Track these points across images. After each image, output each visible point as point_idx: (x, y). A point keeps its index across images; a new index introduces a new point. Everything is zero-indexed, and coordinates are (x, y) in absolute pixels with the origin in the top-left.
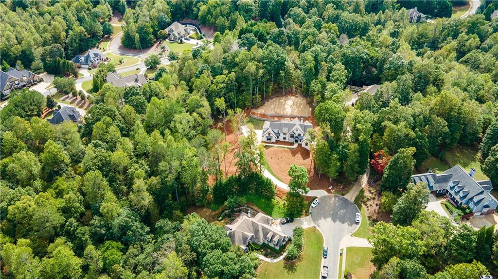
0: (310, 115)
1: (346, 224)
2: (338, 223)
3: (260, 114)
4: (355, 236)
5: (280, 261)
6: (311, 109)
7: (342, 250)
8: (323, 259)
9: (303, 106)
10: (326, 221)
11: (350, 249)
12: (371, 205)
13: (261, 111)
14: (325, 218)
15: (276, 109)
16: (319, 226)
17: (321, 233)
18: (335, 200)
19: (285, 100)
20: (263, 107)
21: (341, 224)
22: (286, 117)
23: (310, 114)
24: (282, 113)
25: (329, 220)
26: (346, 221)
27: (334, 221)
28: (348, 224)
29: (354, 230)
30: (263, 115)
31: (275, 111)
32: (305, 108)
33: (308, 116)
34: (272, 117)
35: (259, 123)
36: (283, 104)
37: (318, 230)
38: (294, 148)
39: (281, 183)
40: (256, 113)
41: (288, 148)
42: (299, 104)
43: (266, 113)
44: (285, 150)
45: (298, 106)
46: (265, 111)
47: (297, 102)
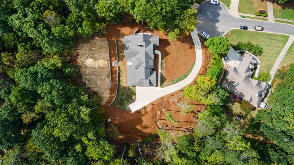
0: (105, 39)
2: (220, 18)
3: (110, 94)
4: (230, 6)
5: (258, 58)
6: (97, 38)
7: (240, 16)
8: (248, 30)
9: (93, 47)
10: (219, 27)
11: (240, 11)
13: (106, 95)
14: (217, 28)
15: (103, 77)
16: (224, 33)
17: (229, 30)
18: (199, 19)
19: (86, 67)
20: (100, 92)
21: (220, 16)
22: (111, 65)
23: (104, 39)
24: (107, 70)
25: (217, 25)
26: (217, 11)
27: (218, 21)
28: (220, 10)
29: (224, 6)
30: (112, 90)
31: (105, 78)
32: (95, 44)
33: (106, 41)
34: (113, 79)
35: (123, 93)
36: (93, 70)
37: (228, 33)
38: (162, 54)
39: (196, 63)
40: (108, 99)
41: (162, 59)
42: (91, 51)
43: (108, 88)
44: (164, 62)
45: (93, 53)
46: (106, 89)
47: (86, 54)
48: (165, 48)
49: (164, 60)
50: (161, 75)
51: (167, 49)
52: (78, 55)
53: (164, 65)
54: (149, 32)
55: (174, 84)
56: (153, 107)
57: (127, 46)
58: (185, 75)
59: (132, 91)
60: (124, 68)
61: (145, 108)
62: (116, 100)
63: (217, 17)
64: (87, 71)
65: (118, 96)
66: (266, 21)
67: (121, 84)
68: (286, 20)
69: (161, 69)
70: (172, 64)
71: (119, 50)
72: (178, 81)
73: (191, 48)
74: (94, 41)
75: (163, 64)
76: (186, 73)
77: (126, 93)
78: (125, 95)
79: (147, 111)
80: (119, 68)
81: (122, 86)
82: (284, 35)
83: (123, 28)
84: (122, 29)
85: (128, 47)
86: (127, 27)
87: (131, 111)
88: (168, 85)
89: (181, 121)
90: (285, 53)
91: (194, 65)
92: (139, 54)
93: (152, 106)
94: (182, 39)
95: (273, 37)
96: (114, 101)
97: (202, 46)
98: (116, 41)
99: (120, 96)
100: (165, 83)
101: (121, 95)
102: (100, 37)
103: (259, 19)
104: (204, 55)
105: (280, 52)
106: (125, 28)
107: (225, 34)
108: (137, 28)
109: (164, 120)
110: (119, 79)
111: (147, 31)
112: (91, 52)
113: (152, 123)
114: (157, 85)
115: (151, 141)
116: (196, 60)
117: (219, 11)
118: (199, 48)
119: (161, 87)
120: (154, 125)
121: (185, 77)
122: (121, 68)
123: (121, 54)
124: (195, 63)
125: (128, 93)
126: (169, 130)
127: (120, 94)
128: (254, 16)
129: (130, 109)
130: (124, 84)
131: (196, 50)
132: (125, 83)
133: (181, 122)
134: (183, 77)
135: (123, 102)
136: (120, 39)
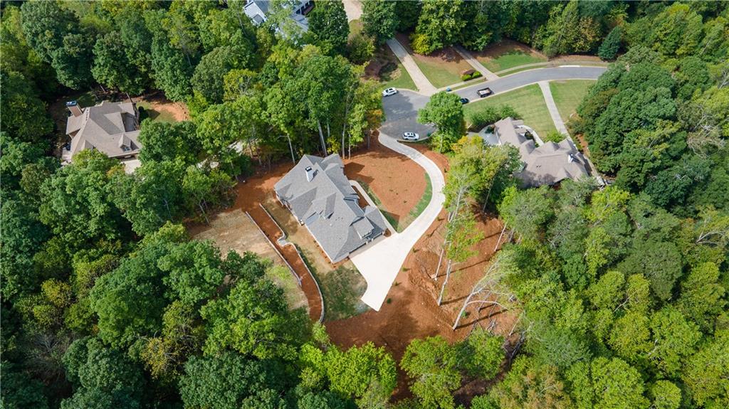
0: (240, 210)
3: (309, 298)
4: (416, 87)
8: (471, 102)
9: (223, 231)
11: (437, 85)
13: (300, 302)
22: (278, 247)
23: (236, 211)
27: (415, 112)
29: (408, 91)
30: (307, 288)
32: (225, 225)
33: (243, 213)
34: (298, 269)
35: (333, 285)
38: (359, 182)
39: (429, 174)
40: (309, 309)
41: (366, 189)
43: (296, 286)
44: (373, 191)
46: (294, 292)
48: (358, 172)
49: (370, 187)
51: (363, 173)
53: (376, 196)
55: (417, 217)
56: (410, 276)
58: (425, 197)
59: (348, 271)
60: (306, 241)
61: (396, 286)
62: (328, 306)
63: (411, 109)
65: (325, 297)
66: (486, 82)
67: (319, 270)
68: (513, 69)
69: (376, 204)
70: (389, 191)
71: (275, 218)
72: (420, 211)
73: (403, 161)
74: (219, 220)
75: (373, 196)
76: (426, 193)
77: (338, 282)
78: (340, 285)
79: (405, 290)
80: (296, 245)
81: (324, 275)
82: (528, 86)
83: (264, 183)
84: (263, 185)
85: (292, 196)
86: (269, 179)
87: (373, 311)
88: (408, 223)
90: (553, 104)
91: (428, 178)
93: (407, 273)
95: (517, 94)
96: (325, 311)
97: (419, 151)
98: (262, 207)
99: (330, 294)
100: (401, 223)
101: (331, 292)
102: (227, 211)
103: (473, 83)
105: (545, 105)
106: (266, 181)
109: (451, 302)
113: (432, 316)
114: (389, 233)
119: (399, 233)
120: (440, 320)
121: (429, 198)
122: (299, 245)
124: (427, 174)
125: (342, 279)
126: (478, 321)
127: (329, 290)
128: (463, 83)
129: (367, 306)
130: (326, 269)
131: (415, 160)
134: (425, 201)
135: (344, 302)
136: (268, 202)
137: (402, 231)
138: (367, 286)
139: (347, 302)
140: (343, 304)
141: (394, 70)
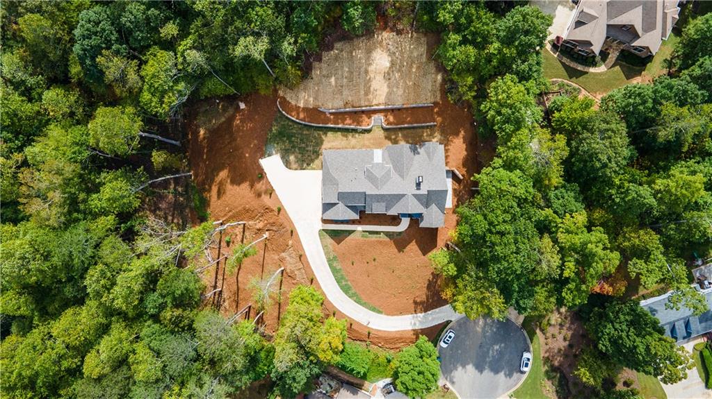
0: (438, 99)
1: (502, 374)
2: (487, 373)
3: (303, 109)
6: (439, 77)
9: (418, 68)
10: (465, 372)
12: (553, 336)
13: (303, 98)
14: (464, 366)
15: (345, 92)
16: (453, 383)
17: (457, 395)
18: (486, 324)
19: (369, 51)
20: (310, 84)
21: (491, 374)
22: (375, 112)
23: (438, 95)
24: (363, 103)
25: (471, 368)
26: (503, 368)
27: (480, 368)
28: (505, 374)
29: (517, 383)
30: (314, 113)
31: (343, 96)
32: (425, 75)
33: (432, 100)
34: (339, 115)
35: (307, 139)
36: (363, 70)
37: (452, 393)
38: (400, 233)
39: (379, 315)
40: (293, 103)
41: (387, 234)
42: (407, 63)
43: (320, 104)
44: (381, 239)
45: (404, 69)
46: (315, 99)
47: (402, 53)
48: (416, 242)
49: (387, 239)
50: (350, 232)
51: (413, 247)
52: (399, 32)
53: (374, 238)
54: (455, 203)
55: (328, 261)
56: (272, 211)
57: (419, 150)
58: (349, 288)
59: (312, 161)
60: (367, 143)
61: (270, 192)
62: (290, 123)
63: (489, 367)
64: (359, 54)
65: (300, 126)
67: (330, 134)
69: (363, 231)
70: (376, 257)
71: (412, 131)
72: (334, 271)
73: (415, 303)
74: (433, 71)
75: (375, 235)
76: (353, 291)
77: (307, 146)
78: (304, 145)
79: (263, 196)
80: (369, 131)
81: (323, 137)
83: (464, 143)
84: (462, 140)
85: (418, 153)
86: (466, 150)
87: (263, 156)
88: (325, 247)
89: (239, 279)
91: (374, 309)
92: (400, 179)
93: (276, 209)
94: (436, 282)
96: (287, 117)
97: (421, 329)
98: (432, 123)
99: (300, 132)
100: (329, 241)
101: (302, 134)
102: (442, 85)
104: (397, 336)
106: (464, 146)
107: (449, 385)
108: (463, 175)
109: (243, 236)
110: (339, 130)
111: (456, 200)
112: (405, 64)
113: (237, 208)
114: (325, 221)
115: (193, 204)
116: (386, 316)
117: (503, 372)
118: (415, 324)
119: (319, 231)
120: (231, 213)
121: (346, 290)
122: (367, 135)
123: (400, 135)
124: (379, 312)
125: (307, 151)
126: (220, 248)
127: (305, 133)
129: (269, 155)
130: (329, 142)
131: (410, 316)
132: (331, 143)
133: (237, 277)
134: (344, 283)
135: (285, 139)
136: (436, 134)
137: (320, 236)
138: (287, 167)
139: (284, 142)
140: (284, 136)
141: (557, 391)
